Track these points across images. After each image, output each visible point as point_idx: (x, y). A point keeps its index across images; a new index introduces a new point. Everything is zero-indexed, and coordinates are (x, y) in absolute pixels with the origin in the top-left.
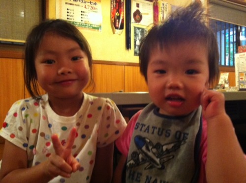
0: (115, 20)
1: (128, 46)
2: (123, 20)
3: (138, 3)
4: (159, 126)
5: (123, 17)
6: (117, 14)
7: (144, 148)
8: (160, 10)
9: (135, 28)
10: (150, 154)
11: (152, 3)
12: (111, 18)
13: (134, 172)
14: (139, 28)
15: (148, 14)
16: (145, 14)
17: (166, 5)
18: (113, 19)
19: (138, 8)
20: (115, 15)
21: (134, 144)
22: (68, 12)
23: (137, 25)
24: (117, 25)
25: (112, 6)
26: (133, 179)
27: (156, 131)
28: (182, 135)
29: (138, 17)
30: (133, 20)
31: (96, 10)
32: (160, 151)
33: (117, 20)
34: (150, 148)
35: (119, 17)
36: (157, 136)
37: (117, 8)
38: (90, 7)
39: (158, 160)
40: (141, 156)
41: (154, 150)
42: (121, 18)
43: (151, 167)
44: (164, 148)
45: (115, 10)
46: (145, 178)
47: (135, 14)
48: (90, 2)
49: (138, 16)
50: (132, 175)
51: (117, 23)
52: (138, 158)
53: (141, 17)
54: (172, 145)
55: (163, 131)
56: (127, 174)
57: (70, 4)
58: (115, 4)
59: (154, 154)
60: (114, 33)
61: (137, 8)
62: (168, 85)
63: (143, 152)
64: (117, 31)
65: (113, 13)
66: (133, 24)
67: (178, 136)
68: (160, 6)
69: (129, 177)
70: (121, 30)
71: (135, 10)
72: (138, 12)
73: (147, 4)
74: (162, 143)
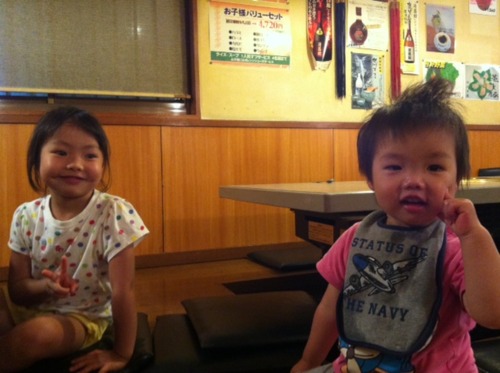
0: (315, 44)
1: (340, 92)
2: (330, 43)
3: (359, 6)
4: (387, 240)
5: (331, 36)
6: (319, 32)
7: (367, 270)
8: (403, 16)
9: (353, 55)
10: (376, 276)
11: (386, 5)
12: (308, 40)
13: (354, 301)
14: (361, 56)
15: (378, 26)
16: (372, 26)
17: (415, 6)
18: (311, 42)
19: (359, 18)
20: (315, 35)
21: (353, 266)
22: (230, 38)
23: (357, 50)
24: (319, 54)
25: (310, 18)
26: (352, 309)
27: (383, 246)
28: (420, 251)
29: (358, 34)
30: (349, 40)
31: (280, 29)
32: (389, 270)
33: (320, 44)
34: (376, 268)
35: (322, 38)
36: (385, 252)
37: (319, 21)
38: (270, 25)
39: (386, 283)
40: (362, 280)
41: (381, 271)
42: (327, 39)
43: (377, 292)
44: (395, 267)
45: (316, 25)
46: (369, 307)
47: (353, 30)
48: (270, 15)
49: (360, 32)
50: (351, 304)
51: (319, 49)
52: (359, 283)
53: (365, 34)
54: (406, 263)
55: (393, 246)
56: (345, 304)
57: (235, 22)
58: (314, 13)
59: (381, 275)
60: (313, 68)
61: (357, 17)
62: (405, 184)
63: (366, 274)
64: (320, 64)
65: (311, 31)
66: (350, 49)
67: (413, 252)
68: (404, 7)
69: (348, 308)
70: (327, 63)
71: (354, 21)
72: (359, 24)
73: (378, 6)
74: (392, 260)
